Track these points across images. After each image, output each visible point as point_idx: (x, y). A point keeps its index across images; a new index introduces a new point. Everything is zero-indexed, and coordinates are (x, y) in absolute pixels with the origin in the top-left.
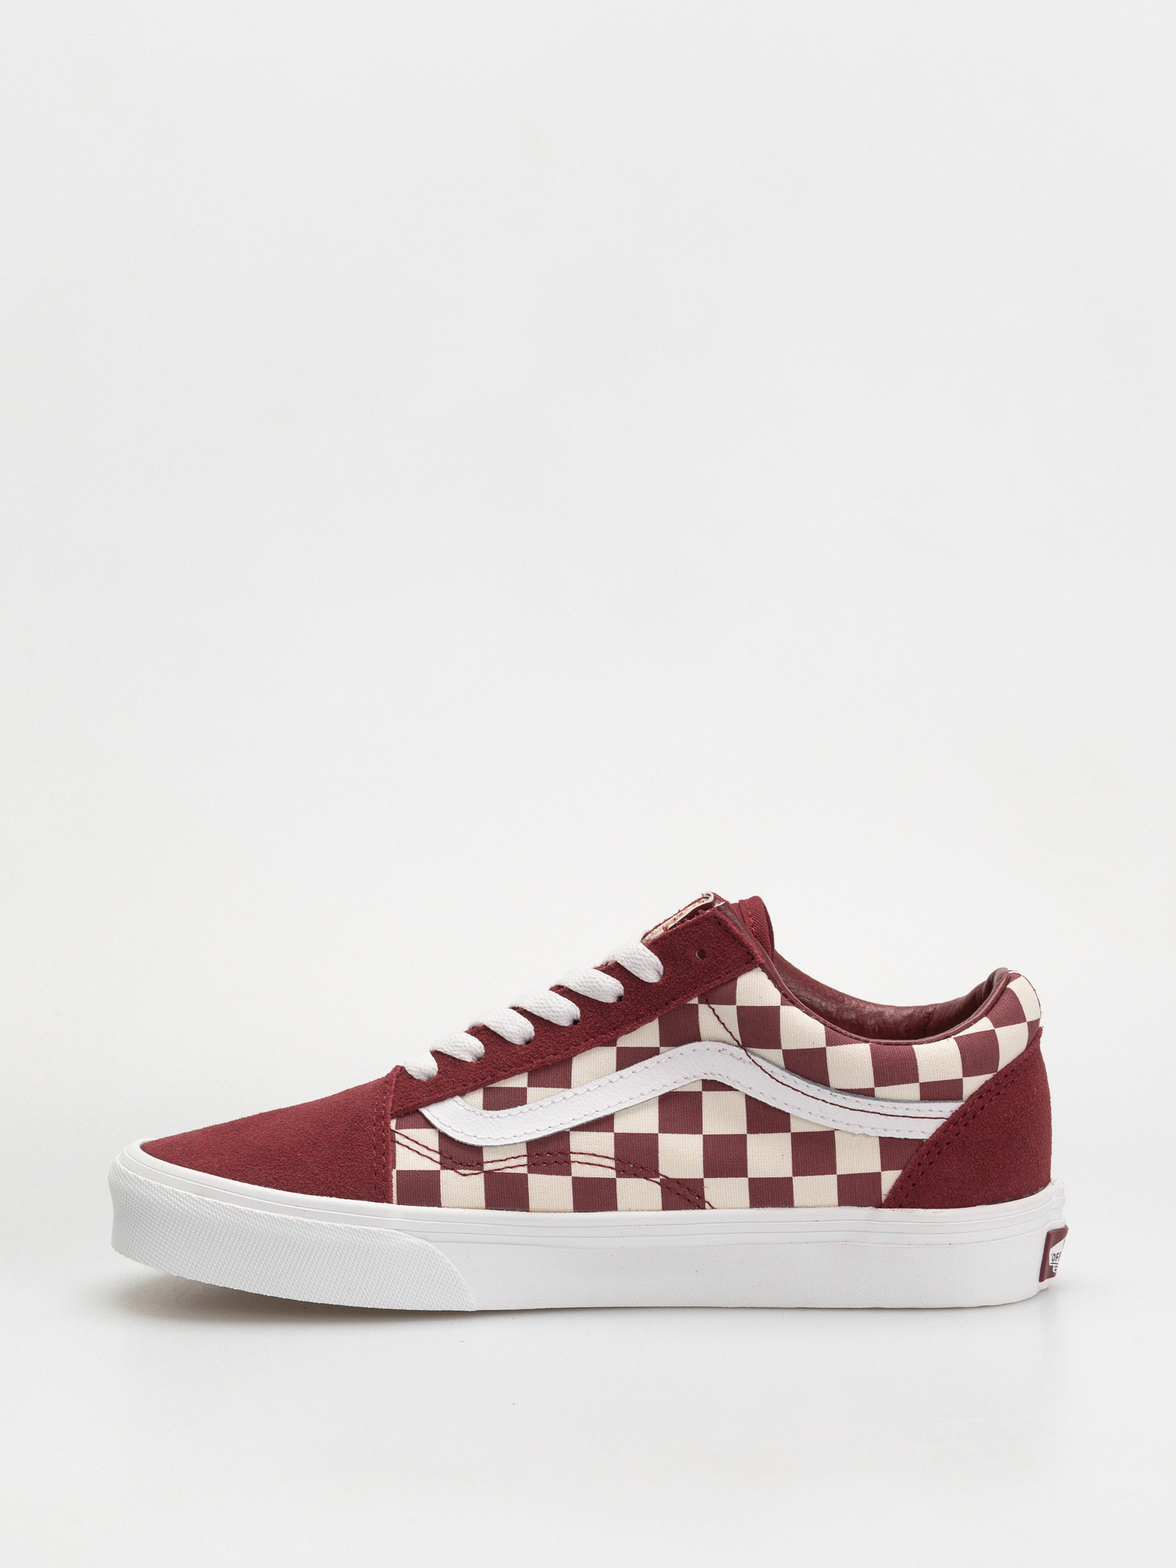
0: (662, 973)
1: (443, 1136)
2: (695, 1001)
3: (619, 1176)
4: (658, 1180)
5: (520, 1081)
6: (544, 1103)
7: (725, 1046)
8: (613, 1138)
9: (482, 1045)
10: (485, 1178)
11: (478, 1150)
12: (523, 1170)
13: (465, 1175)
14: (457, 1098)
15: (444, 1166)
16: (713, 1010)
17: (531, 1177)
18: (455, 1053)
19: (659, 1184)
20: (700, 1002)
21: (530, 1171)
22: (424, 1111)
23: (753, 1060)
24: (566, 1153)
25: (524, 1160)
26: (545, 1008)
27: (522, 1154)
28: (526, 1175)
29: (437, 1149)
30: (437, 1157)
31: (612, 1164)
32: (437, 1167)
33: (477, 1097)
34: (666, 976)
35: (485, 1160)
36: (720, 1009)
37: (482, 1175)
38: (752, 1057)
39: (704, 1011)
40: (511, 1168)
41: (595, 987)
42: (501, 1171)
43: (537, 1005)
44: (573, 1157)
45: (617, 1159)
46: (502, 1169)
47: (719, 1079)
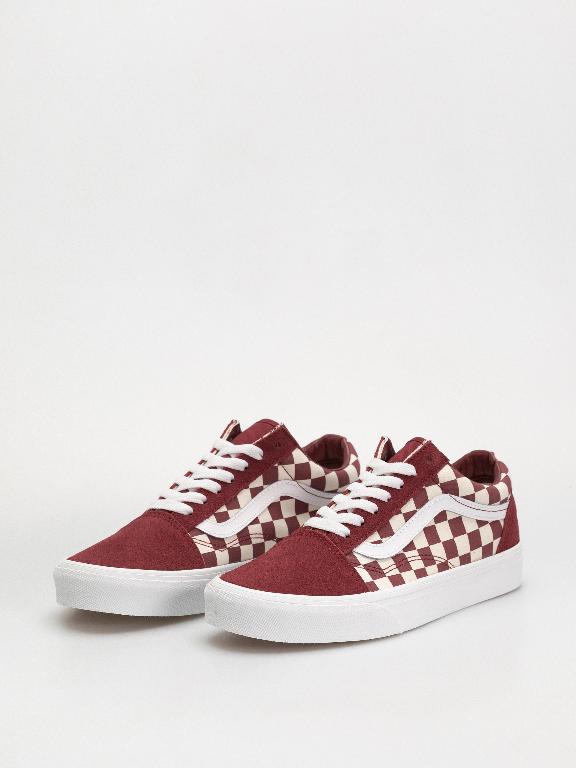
0: (262, 455)
1: (210, 537)
2: (276, 465)
3: (265, 541)
4: (275, 540)
5: (224, 509)
6: (237, 516)
7: (289, 481)
8: (261, 526)
9: (205, 496)
10: (228, 551)
11: (222, 540)
12: (238, 545)
13: (222, 551)
14: (207, 520)
15: (216, 549)
16: (284, 467)
17: (241, 547)
18: (197, 501)
19: (276, 541)
20: (279, 465)
21: (241, 545)
22: (197, 527)
23: (300, 485)
24: (248, 535)
25: (237, 541)
26: (223, 477)
27: (236, 538)
28: (239, 547)
29: (210, 542)
30: (211, 546)
31: (262, 536)
32: (213, 550)
33: (213, 518)
34: (264, 456)
35: (226, 544)
36: (286, 466)
37: (227, 550)
38: (299, 484)
39: (280, 468)
40: (235, 545)
41: (238, 465)
42: (232, 547)
43: (219, 476)
44: (251, 536)
45: (263, 534)
46: (232, 546)
47: (288, 495)
